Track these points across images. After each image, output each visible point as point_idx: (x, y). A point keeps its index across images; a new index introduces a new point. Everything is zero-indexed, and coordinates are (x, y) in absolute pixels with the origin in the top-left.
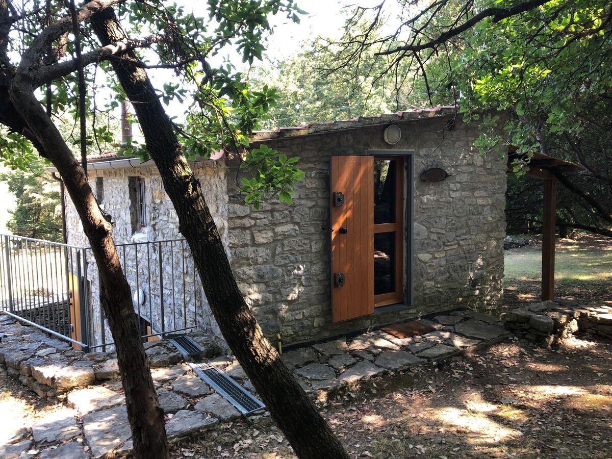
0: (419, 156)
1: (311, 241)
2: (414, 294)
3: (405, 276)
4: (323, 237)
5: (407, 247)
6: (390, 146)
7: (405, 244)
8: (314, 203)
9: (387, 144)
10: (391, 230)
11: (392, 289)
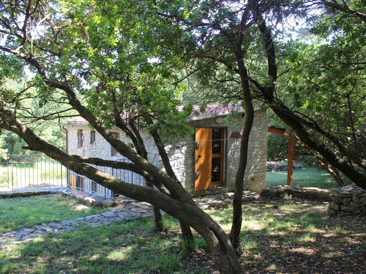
0: (230, 128)
1: (188, 160)
2: (228, 182)
3: (224, 175)
4: (192, 158)
5: (225, 164)
6: (218, 124)
7: (224, 162)
8: (189, 146)
9: (217, 123)
10: (218, 157)
11: (219, 180)
